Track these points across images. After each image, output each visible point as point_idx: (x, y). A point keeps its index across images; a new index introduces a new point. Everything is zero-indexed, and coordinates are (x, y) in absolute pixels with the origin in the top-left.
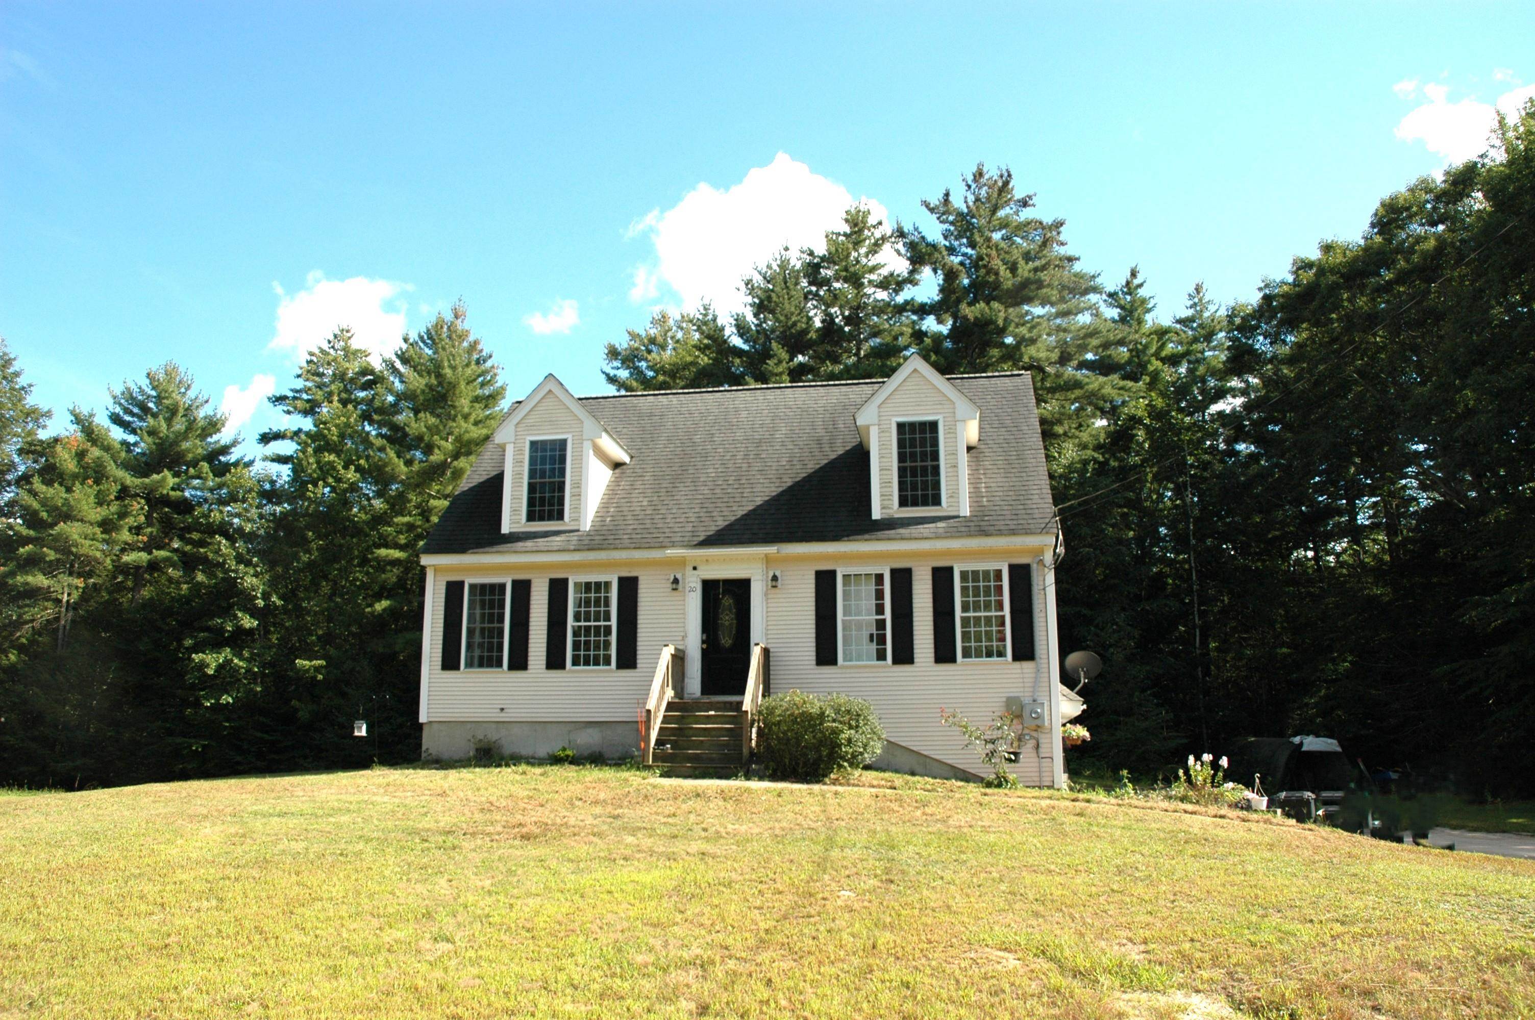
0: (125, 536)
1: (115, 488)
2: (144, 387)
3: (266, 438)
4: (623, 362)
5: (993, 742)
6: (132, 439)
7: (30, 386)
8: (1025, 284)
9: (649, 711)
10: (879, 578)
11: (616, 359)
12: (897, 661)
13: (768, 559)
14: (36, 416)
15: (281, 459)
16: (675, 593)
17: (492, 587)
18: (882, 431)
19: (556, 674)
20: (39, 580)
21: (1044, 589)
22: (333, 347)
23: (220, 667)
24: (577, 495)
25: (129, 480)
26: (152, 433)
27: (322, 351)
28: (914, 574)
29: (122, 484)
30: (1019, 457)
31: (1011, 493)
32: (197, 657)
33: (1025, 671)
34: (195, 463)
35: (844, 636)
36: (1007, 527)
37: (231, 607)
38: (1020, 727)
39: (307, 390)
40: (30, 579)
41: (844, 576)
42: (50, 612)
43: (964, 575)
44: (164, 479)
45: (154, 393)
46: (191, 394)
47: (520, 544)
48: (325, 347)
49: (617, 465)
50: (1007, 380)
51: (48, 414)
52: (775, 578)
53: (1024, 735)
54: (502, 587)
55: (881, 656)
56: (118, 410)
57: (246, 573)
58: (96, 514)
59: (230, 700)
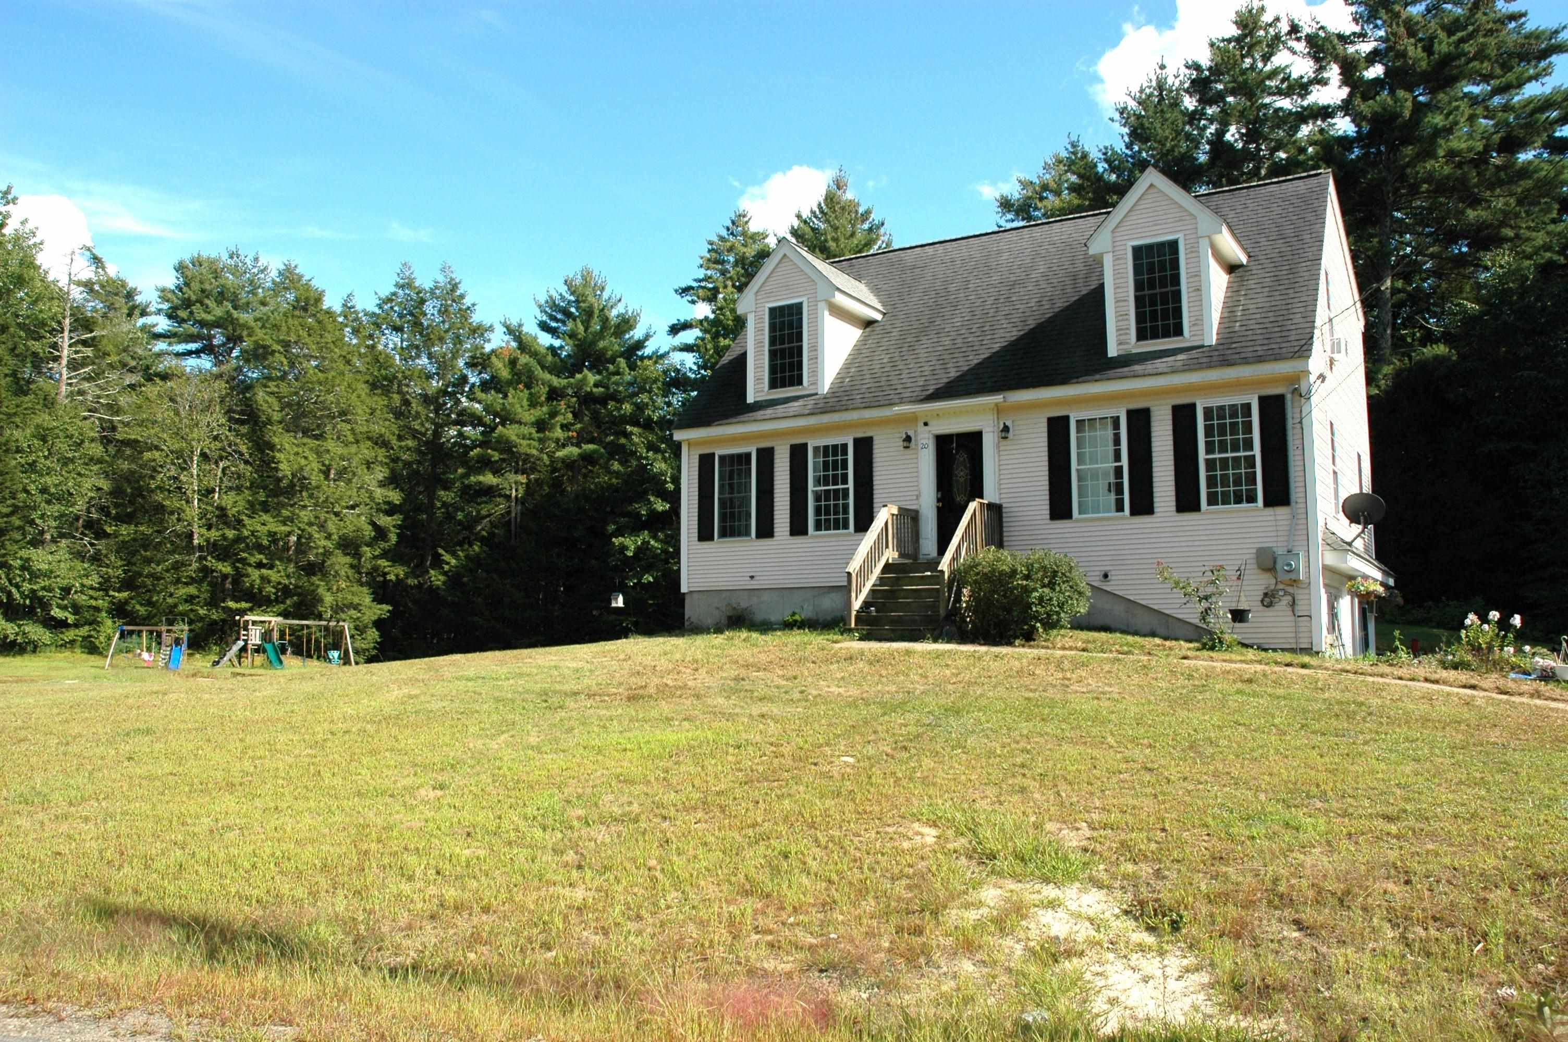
0: (558, 433)
1: (544, 390)
2: (564, 294)
3: (675, 330)
4: (1017, 214)
5: (1206, 598)
6: (557, 343)
7: (474, 305)
8: (1447, 59)
9: (849, 574)
10: (1116, 421)
11: (1009, 211)
12: (1135, 512)
13: (999, 410)
14: (479, 331)
15: (687, 348)
16: (907, 451)
17: (739, 456)
18: (1116, 259)
19: (799, 540)
20: (489, 479)
21: (1301, 422)
22: (732, 234)
23: (639, 550)
24: (815, 359)
25: (556, 382)
26: (572, 335)
27: (722, 239)
28: (1152, 414)
29: (550, 386)
30: (1292, 272)
31: (1270, 314)
32: (616, 541)
33: (1279, 518)
34: (612, 361)
35: (1079, 487)
36: (1255, 354)
37: (645, 493)
38: (1274, 581)
39: (707, 279)
40: (481, 478)
41: (1077, 421)
42: (501, 507)
43: (1208, 412)
44: (585, 378)
45: (572, 298)
46: (605, 295)
47: (761, 412)
48: (724, 233)
49: (869, 324)
50: (1300, 183)
51: (491, 329)
52: (1006, 429)
53: (1277, 591)
54: (748, 456)
55: (1120, 508)
56: (545, 318)
57: (655, 460)
58: (530, 416)
59: (651, 579)
